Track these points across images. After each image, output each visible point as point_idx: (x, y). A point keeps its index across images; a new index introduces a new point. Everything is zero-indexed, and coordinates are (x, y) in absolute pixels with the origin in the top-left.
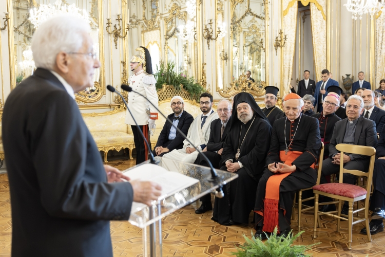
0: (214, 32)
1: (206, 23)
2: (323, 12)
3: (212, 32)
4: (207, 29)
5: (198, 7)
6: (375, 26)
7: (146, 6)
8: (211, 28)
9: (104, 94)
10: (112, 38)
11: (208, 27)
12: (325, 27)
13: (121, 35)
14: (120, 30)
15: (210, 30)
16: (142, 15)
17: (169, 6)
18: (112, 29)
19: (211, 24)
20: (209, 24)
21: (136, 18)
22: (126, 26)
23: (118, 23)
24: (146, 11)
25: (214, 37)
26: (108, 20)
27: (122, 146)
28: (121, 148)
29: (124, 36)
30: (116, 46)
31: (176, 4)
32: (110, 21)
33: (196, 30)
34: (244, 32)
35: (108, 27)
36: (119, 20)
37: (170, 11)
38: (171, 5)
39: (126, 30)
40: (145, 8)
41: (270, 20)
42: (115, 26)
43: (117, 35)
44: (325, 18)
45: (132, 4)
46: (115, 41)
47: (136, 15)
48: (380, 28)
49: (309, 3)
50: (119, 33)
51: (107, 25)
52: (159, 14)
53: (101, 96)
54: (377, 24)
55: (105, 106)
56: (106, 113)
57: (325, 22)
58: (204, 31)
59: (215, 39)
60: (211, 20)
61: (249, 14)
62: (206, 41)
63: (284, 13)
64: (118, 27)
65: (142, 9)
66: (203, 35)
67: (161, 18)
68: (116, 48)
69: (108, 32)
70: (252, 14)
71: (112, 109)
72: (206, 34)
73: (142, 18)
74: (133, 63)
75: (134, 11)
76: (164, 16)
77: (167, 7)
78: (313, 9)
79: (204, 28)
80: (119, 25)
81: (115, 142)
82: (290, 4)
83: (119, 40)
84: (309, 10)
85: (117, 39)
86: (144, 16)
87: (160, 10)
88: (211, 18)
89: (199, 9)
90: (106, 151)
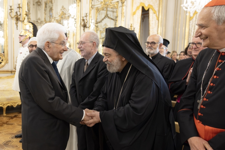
0: (88, 23)
1: (84, 15)
2: (156, 15)
3: (87, 23)
4: (83, 20)
5: (78, 4)
6: (189, 25)
7: (46, 13)
8: (86, 19)
9: (7, 63)
10: (14, 21)
11: (85, 18)
12: (157, 25)
13: (21, 19)
14: (20, 15)
15: (86, 21)
16: (44, 18)
17: (59, 13)
18: (13, 14)
19: (86, 16)
20: (85, 16)
21: (40, 20)
22: (25, 13)
23: (19, 10)
24: (46, 16)
25: (88, 26)
26: (11, 7)
27: (18, 103)
28: (17, 104)
29: (23, 20)
30: (17, 27)
31: (63, 12)
32: (12, 8)
33: (76, 21)
34: (100, 31)
35: (11, 12)
36: (19, 7)
37: (60, 16)
38: (61, 12)
39: (25, 15)
40: (45, 14)
41: (125, 17)
42: (16, 13)
43: (17, 19)
44: (158, 19)
45: (38, 12)
46: (16, 24)
47: (40, 18)
48: (192, 26)
49: (149, 8)
50: (20, 18)
51: (10, 11)
52: (54, 17)
53: (5, 64)
54: (191, 24)
55: (7, 71)
56: (8, 77)
57: (157, 21)
58: (82, 21)
59: (89, 27)
60: (86, 14)
61: (106, 17)
62: (82, 28)
63: (134, 14)
64: (19, 14)
65: (44, 14)
66: (81, 24)
67: (54, 20)
68: (17, 29)
69: (10, 16)
70: (109, 18)
71: (13, 74)
72: (82, 23)
73: (44, 20)
74: (21, 36)
75: (39, 16)
76: (56, 19)
77: (58, 14)
78: (151, 12)
79: (82, 19)
80: (19, 11)
81: (12, 100)
82: (138, 8)
83: (20, 23)
84: (148, 13)
85: (18, 23)
86: (45, 19)
87: (54, 15)
88: (87, 13)
89: (79, 6)
90: (5, 107)
